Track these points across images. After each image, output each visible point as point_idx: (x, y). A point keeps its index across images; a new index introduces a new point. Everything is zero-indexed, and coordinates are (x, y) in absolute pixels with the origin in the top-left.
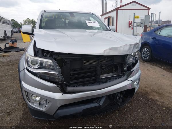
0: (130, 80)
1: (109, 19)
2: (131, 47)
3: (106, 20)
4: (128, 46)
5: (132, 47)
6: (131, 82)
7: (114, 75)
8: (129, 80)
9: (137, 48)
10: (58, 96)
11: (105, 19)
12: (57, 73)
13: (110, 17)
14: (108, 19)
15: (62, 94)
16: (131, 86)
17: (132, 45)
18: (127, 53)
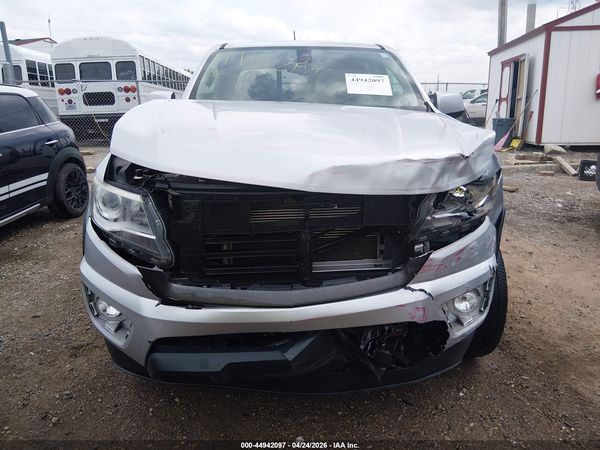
0: (421, 290)
1: (516, 64)
2: (431, 170)
3: (507, 69)
4: (413, 164)
5: (437, 168)
6: (421, 296)
7: (376, 266)
8: (413, 290)
9: (461, 174)
10: (150, 307)
11: (504, 64)
12: (154, 237)
13: (522, 59)
14: (512, 65)
15: (157, 302)
16: (421, 313)
17: (434, 161)
18: (407, 190)
